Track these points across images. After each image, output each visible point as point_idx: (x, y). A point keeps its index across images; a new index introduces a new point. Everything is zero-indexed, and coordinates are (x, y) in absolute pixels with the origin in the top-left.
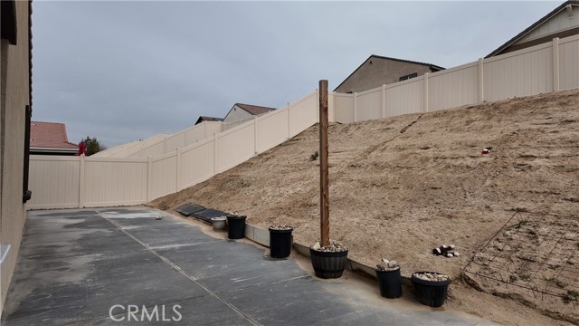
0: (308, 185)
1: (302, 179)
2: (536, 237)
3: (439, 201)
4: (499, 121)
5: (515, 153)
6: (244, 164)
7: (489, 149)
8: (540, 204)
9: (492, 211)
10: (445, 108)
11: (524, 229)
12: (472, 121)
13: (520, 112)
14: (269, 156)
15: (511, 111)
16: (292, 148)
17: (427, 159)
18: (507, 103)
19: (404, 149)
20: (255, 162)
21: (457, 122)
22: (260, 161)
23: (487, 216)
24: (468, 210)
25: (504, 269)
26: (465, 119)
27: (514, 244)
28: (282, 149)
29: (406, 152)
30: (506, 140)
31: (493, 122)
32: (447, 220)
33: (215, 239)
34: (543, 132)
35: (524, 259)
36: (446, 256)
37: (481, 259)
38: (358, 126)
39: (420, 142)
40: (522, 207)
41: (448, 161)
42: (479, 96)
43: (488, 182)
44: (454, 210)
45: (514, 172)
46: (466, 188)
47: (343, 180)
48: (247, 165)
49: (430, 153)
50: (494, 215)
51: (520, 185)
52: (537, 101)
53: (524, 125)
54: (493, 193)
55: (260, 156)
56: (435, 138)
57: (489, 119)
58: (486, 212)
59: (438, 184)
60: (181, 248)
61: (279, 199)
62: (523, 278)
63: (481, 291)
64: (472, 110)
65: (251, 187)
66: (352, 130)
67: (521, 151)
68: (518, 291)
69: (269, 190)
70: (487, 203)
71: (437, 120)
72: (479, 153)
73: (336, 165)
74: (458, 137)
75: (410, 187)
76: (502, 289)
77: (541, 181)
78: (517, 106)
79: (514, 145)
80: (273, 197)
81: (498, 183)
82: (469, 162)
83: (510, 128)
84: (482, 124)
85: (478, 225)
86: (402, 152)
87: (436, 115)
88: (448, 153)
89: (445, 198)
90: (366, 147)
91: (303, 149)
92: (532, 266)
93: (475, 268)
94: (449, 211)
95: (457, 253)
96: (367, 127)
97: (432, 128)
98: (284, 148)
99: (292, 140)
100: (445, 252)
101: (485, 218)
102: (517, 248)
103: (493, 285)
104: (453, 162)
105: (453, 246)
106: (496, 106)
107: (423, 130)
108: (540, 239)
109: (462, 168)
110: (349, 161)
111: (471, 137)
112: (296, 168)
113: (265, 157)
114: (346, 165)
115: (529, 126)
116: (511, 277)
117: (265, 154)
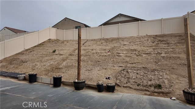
0: (55, 61)
1: (52, 59)
2: (128, 73)
3: (101, 65)
4: (109, 43)
5: (116, 52)
6: (19, 53)
7: (109, 51)
8: (125, 65)
9: (115, 67)
10: (94, 38)
11: (125, 71)
12: (103, 43)
13: (114, 41)
14: (31, 50)
15: (111, 41)
16: (41, 48)
17: (94, 53)
18: (110, 39)
19: (86, 50)
20: (25, 53)
21: (98, 43)
22: (28, 52)
23: (114, 68)
24: (109, 67)
25: (124, 81)
26: (100, 42)
27: (124, 74)
28: (36, 48)
29: (87, 51)
30: (113, 49)
31: (108, 44)
32: (105, 70)
33: (24, 84)
34: (120, 47)
35: (128, 78)
36: (109, 79)
37: (119, 79)
38: (67, 41)
39: (90, 48)
40: (121, 66)
41: (100, 54)
42: (102, 36)
43: (112, 60)
44: (106, 67)
45: (117, 57)
46: (107, 61)
47: (69, 59)
48: (21, 53)
49: (94, 51)
50: (115, 68)
51: (119, 60)
52: (117, 39)
53: (116, 45)
54: (114, 62)
55: (27, 50)
56: (94, 47)
57: (107, 43)
58: (114, 67)
59: (99, 60)
60: (11, 88)
61: (45, 67)
62: (129, 82)
63: (121, 87)
64: (101, 40)
65: (28, 63)
66: (65, 43)
67: (117, 51)
68: (129, 85)
69: (38, 64)
70: (113, 65)
71: (93, 42)
72: (107, 52)
73: (64, 54)
74: (100, 47)
75: (92, 61)
76: (125, 85)
77: (124, 59)
78: (113, 40)
79: (115, 50)
80: (42, 66)
81: (114, 60)
82: (105, 54)
83: (113, 46)
84: (105, 44)
85: (113, 71)
86: (86, 51)
87: (92, 40)
88: (99, 52)
89: (102, 64)
90: (73, 49)
91: (47, 48)
92: (130, 79)
93: (118, 81)
94: (105, 68)
95: (112, 78)
96: (71, 42)
97: (92, 44)
98: (38, 47)
99: (40, 44)
100: (109, 78)
101: (114, 69)
102: (125, 75)
103: (123, 85)
104: (101, 54)
105: (110, 77)
106: (107, 39)
107: (90, 44)
108: (129, 73)
109: (104, 56)
110: (68, 53)
111: (104, 48)
112: (47, 55)
113: (29, 51)
114: (68, 55)
115: (117, 45)
116: (126, 82)
117: (29, 49)
